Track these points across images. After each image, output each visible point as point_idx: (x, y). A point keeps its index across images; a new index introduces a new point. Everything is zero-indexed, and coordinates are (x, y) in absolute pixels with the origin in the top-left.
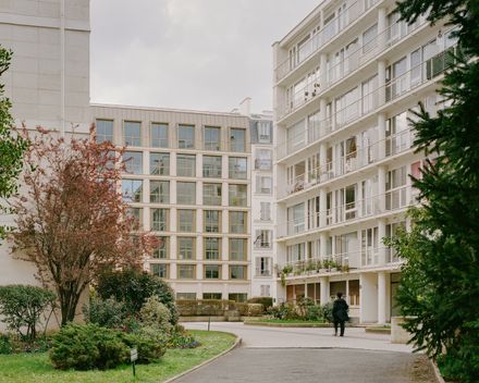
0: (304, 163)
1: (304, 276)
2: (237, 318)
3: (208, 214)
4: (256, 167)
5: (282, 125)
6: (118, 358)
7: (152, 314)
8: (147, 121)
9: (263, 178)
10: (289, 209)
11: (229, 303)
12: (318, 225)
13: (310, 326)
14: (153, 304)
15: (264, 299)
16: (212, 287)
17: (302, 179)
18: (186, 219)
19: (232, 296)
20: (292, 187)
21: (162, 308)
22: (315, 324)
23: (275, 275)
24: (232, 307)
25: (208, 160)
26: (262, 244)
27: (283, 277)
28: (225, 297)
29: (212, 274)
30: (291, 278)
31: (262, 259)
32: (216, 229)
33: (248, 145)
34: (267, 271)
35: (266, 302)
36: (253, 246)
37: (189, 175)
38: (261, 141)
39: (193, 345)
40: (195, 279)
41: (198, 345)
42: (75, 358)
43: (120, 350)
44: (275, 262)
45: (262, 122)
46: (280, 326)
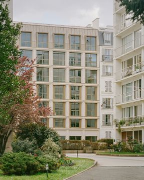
0: (132, 59)
1: (132, 126)
2: (91, 151)
3: (72, 88)
4: (103, 60)
5: (119, 37)
6: (36, 169)
7: (49, 148)
8: (35, 32)
9: (107, 66)
10: (123, 86)
11: (86, 142)
12: (140, 97)
13: (136, 156)
14: (50, 142)
15: (108, 140)
16: (75, 132)
17: (131, 69)
18: (59, 91)
19: (87, 138)
20: (125, 73)
21: (54, 144)
22: (138, 154)
23: (114, 126)
24: (88, 145)
25: (73, 55)
26: (107, 107)
27: (119, 127)
28: (83, 138)
29: (75, 124)
30: (124, 127)
31: (107, 116)
32: (78, 97)
33: (97, 47)
34: (110, 123)
35: (109, 142)
36: (101, 108)
37: (61, 64)
38: (105, 44)
39: (71, 164)
40: (65, 127)
41: (74, 164)
42: (15, 169)
43: (37, 166)
44: (115, 118)
45: (106, 33)
46: (118, 156)
